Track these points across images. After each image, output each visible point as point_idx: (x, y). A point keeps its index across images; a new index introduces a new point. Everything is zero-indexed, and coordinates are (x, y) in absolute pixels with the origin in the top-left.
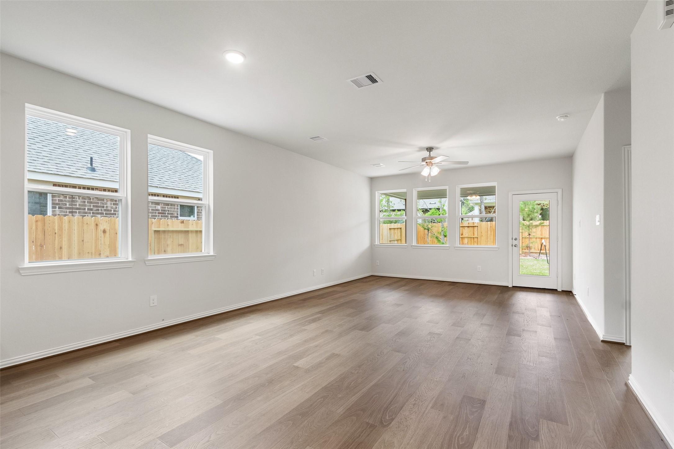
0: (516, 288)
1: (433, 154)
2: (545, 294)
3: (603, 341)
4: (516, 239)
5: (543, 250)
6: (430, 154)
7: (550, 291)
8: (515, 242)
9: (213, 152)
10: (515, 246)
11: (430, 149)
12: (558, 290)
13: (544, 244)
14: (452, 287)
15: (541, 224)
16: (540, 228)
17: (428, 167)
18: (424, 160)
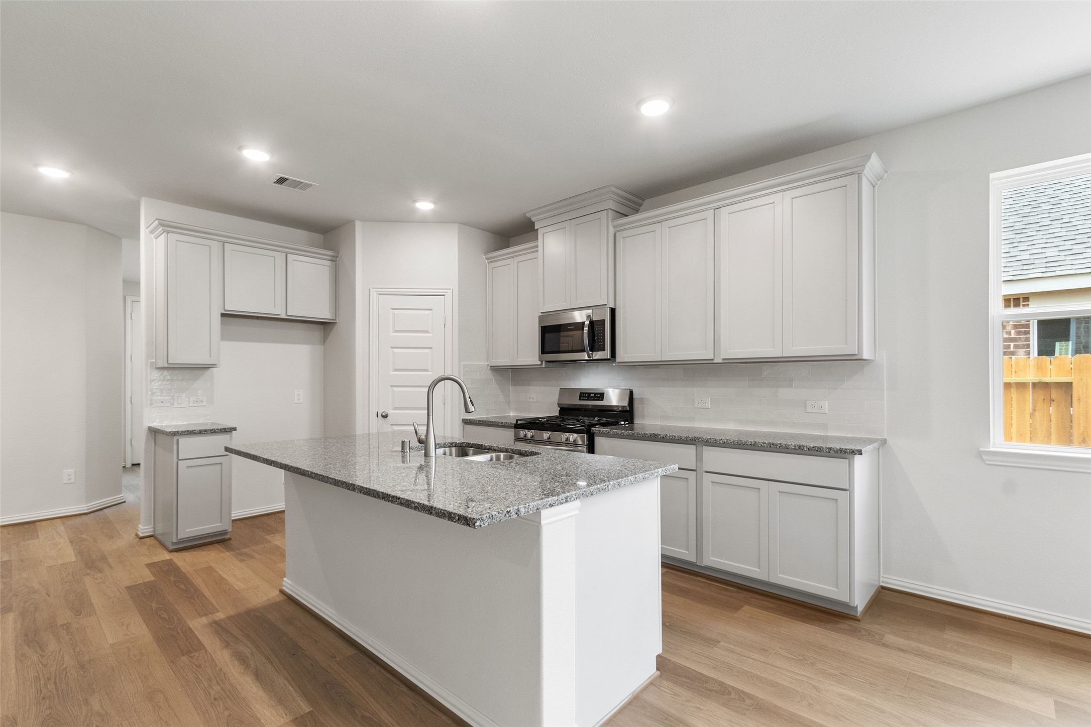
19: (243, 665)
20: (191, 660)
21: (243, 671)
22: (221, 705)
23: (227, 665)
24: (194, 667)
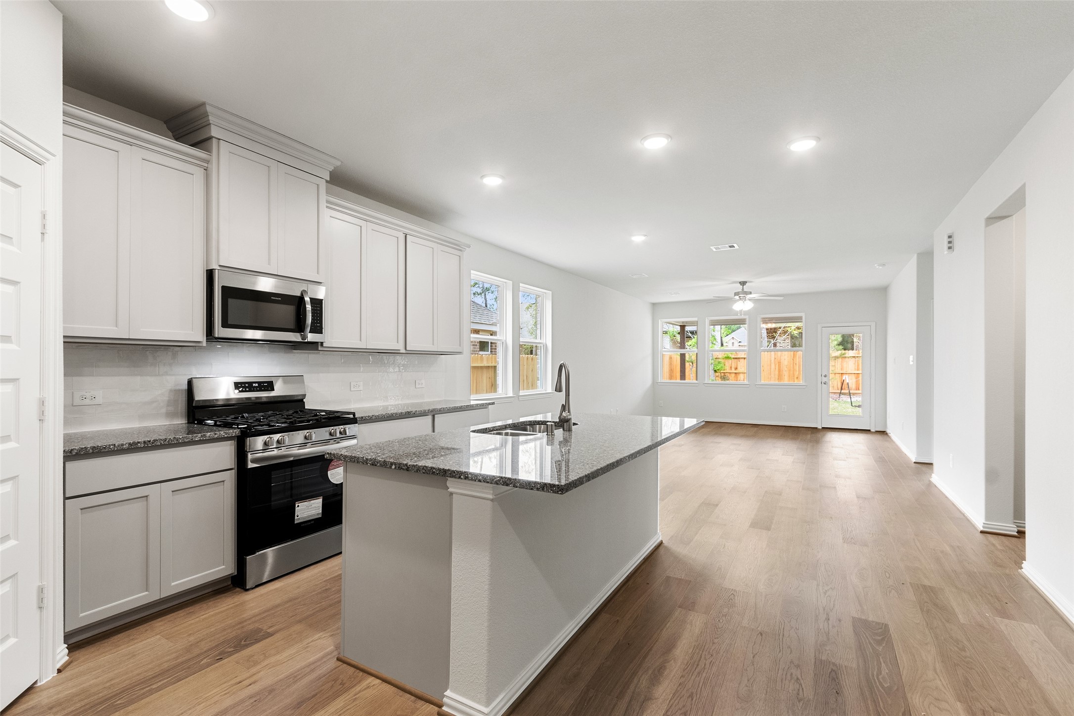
0: (827, 430)
1: (746, 288)
2: (858, 434)
3: (915, 463)
4: (825, 376)
5: (845, 389)
6: (743, 288)
7: (863, 432)
8: (824, 379)
9: (552, 293)
10: (825, 384)
11: (743, 283)
12: (872, 431)
13: (847, 381)
14: (756, 429)
15: (842, 354)
16: (840, 360)
17: (741, 301)
18: (736, 294)
19: (665, 666)
20: (689, 712)
21: (673, 661)
22: (713, 648)
23: (674, 676)
24: (694, 699)
